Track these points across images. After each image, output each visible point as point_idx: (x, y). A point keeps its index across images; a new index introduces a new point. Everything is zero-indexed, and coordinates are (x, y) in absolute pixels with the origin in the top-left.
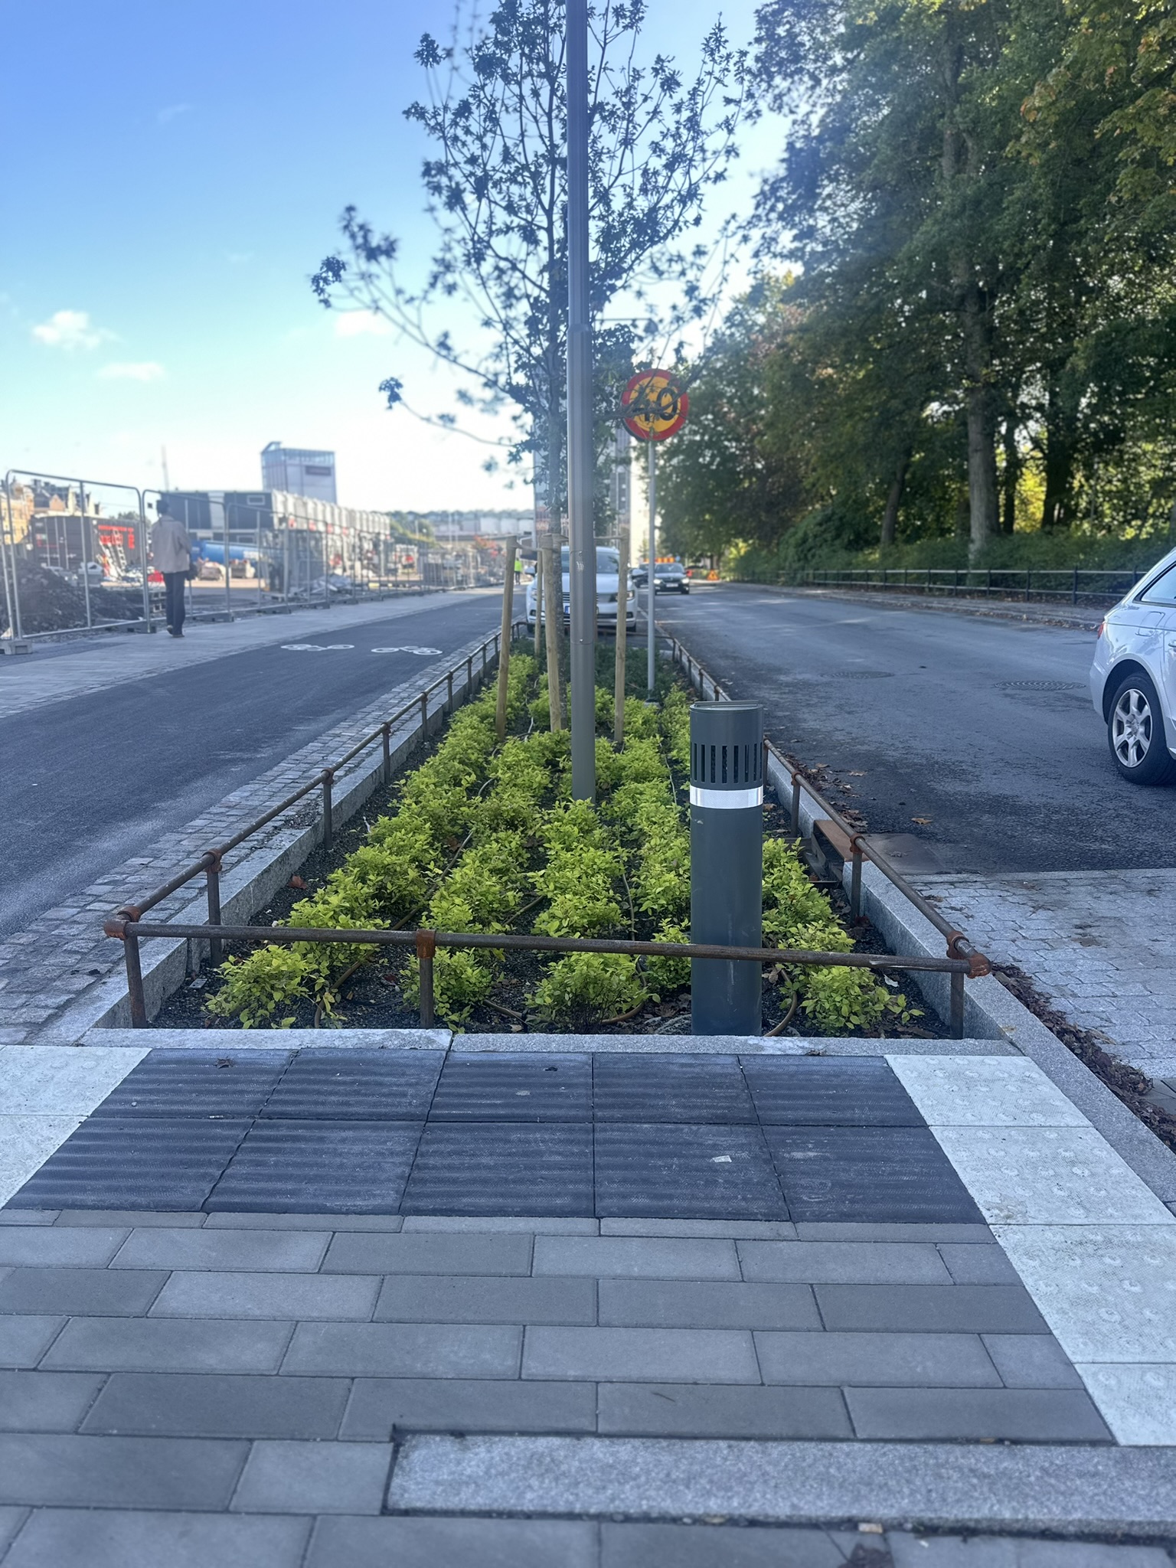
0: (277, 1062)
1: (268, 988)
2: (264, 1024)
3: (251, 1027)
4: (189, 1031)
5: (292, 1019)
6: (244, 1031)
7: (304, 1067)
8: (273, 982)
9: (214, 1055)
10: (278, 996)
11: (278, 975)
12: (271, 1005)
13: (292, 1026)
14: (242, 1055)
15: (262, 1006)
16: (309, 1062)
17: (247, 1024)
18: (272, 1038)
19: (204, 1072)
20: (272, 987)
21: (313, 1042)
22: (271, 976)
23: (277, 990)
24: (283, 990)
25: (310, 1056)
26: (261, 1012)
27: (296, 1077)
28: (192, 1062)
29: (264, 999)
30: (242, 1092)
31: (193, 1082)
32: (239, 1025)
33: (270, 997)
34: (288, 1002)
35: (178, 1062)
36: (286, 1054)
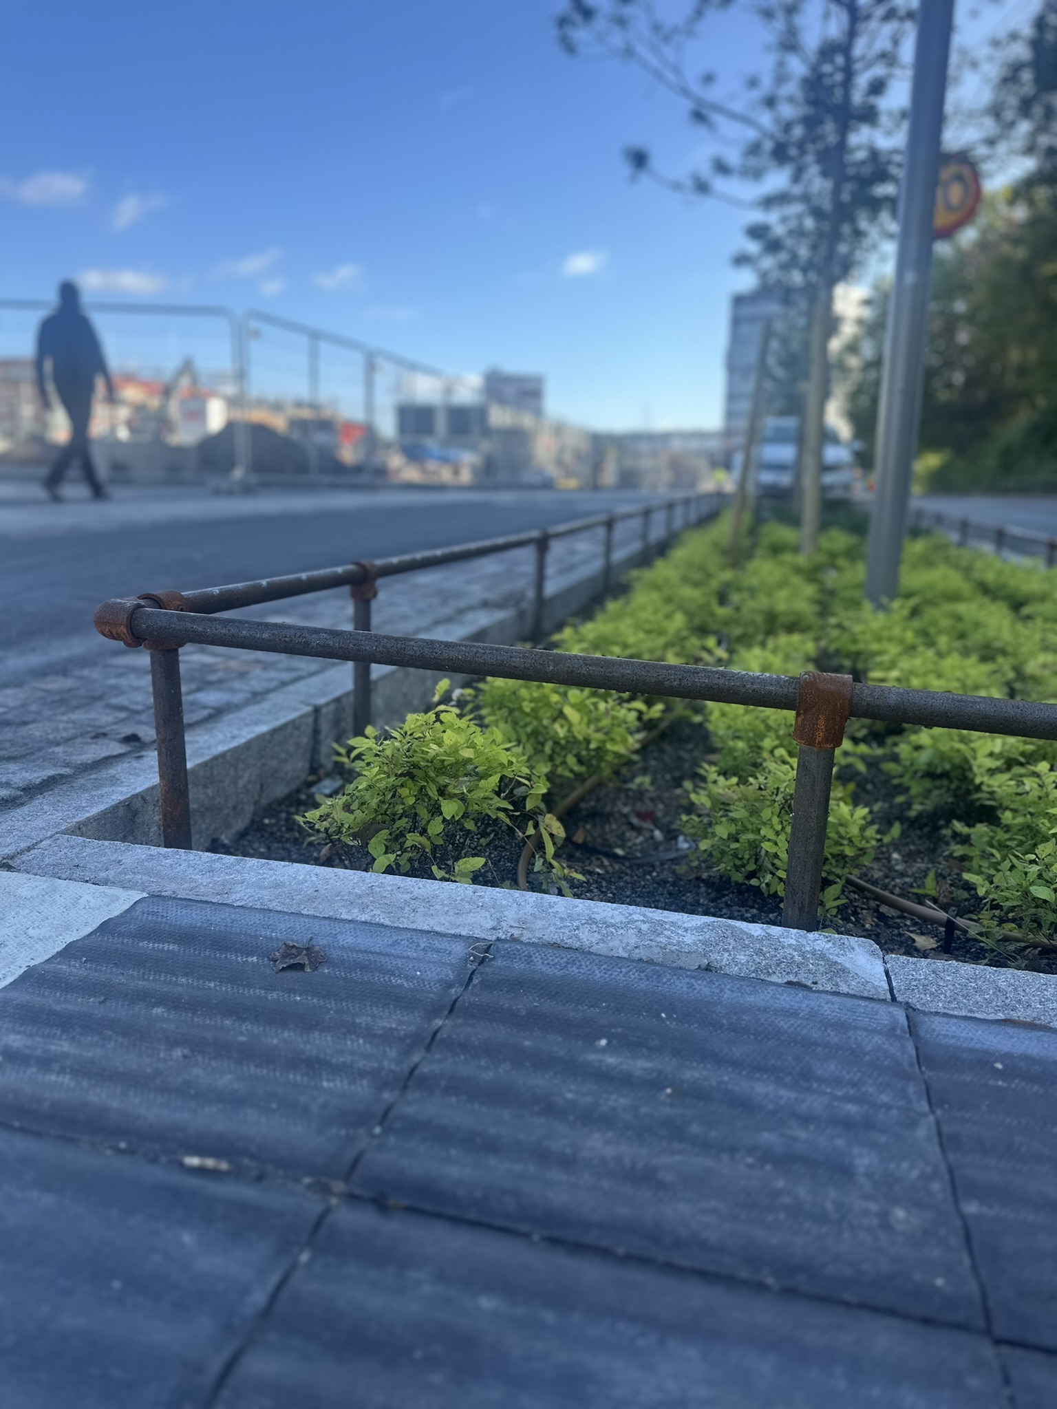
0: (432, 974)
1: (432, 792)
2: (420, 870)
3: (389, 870)
4: (253, 862)
5: (478, 862)
6: (373, 878)
7: (505, 1002)
8: (444, 780)
9: (282, 931)
10: (450, 809)
11: (455, 768)
12: (436, 827)
13: (478, 878)
14: (347, 939)
15: (417, 826)
16: (518, 985)
17: (383, 860)
18: (428, 902)
19: (236, 977)
20: (442, 792)
21: (523, 924)
22: (442, 769)
23: (451, 796)
24: (462, 798)
25: (519, 966)
26: (412, 839)
27: (480, 1032)
28: (222, 942)
29: (423, 813)
30: (315, 1065)
31: (194, 1005)
32: (362, 861)
33: (436, 810)
34: (470, 825)
35: (186, 937)
36: (459, 949)
